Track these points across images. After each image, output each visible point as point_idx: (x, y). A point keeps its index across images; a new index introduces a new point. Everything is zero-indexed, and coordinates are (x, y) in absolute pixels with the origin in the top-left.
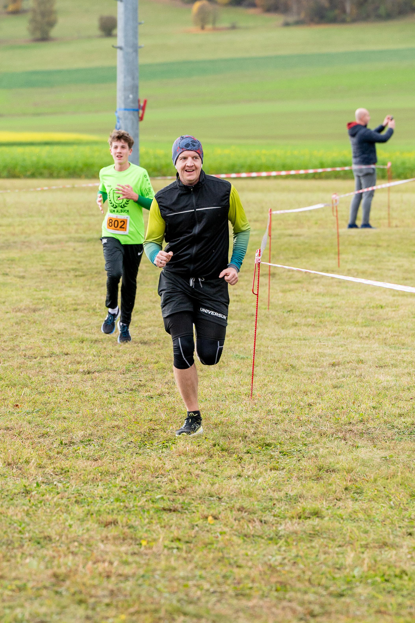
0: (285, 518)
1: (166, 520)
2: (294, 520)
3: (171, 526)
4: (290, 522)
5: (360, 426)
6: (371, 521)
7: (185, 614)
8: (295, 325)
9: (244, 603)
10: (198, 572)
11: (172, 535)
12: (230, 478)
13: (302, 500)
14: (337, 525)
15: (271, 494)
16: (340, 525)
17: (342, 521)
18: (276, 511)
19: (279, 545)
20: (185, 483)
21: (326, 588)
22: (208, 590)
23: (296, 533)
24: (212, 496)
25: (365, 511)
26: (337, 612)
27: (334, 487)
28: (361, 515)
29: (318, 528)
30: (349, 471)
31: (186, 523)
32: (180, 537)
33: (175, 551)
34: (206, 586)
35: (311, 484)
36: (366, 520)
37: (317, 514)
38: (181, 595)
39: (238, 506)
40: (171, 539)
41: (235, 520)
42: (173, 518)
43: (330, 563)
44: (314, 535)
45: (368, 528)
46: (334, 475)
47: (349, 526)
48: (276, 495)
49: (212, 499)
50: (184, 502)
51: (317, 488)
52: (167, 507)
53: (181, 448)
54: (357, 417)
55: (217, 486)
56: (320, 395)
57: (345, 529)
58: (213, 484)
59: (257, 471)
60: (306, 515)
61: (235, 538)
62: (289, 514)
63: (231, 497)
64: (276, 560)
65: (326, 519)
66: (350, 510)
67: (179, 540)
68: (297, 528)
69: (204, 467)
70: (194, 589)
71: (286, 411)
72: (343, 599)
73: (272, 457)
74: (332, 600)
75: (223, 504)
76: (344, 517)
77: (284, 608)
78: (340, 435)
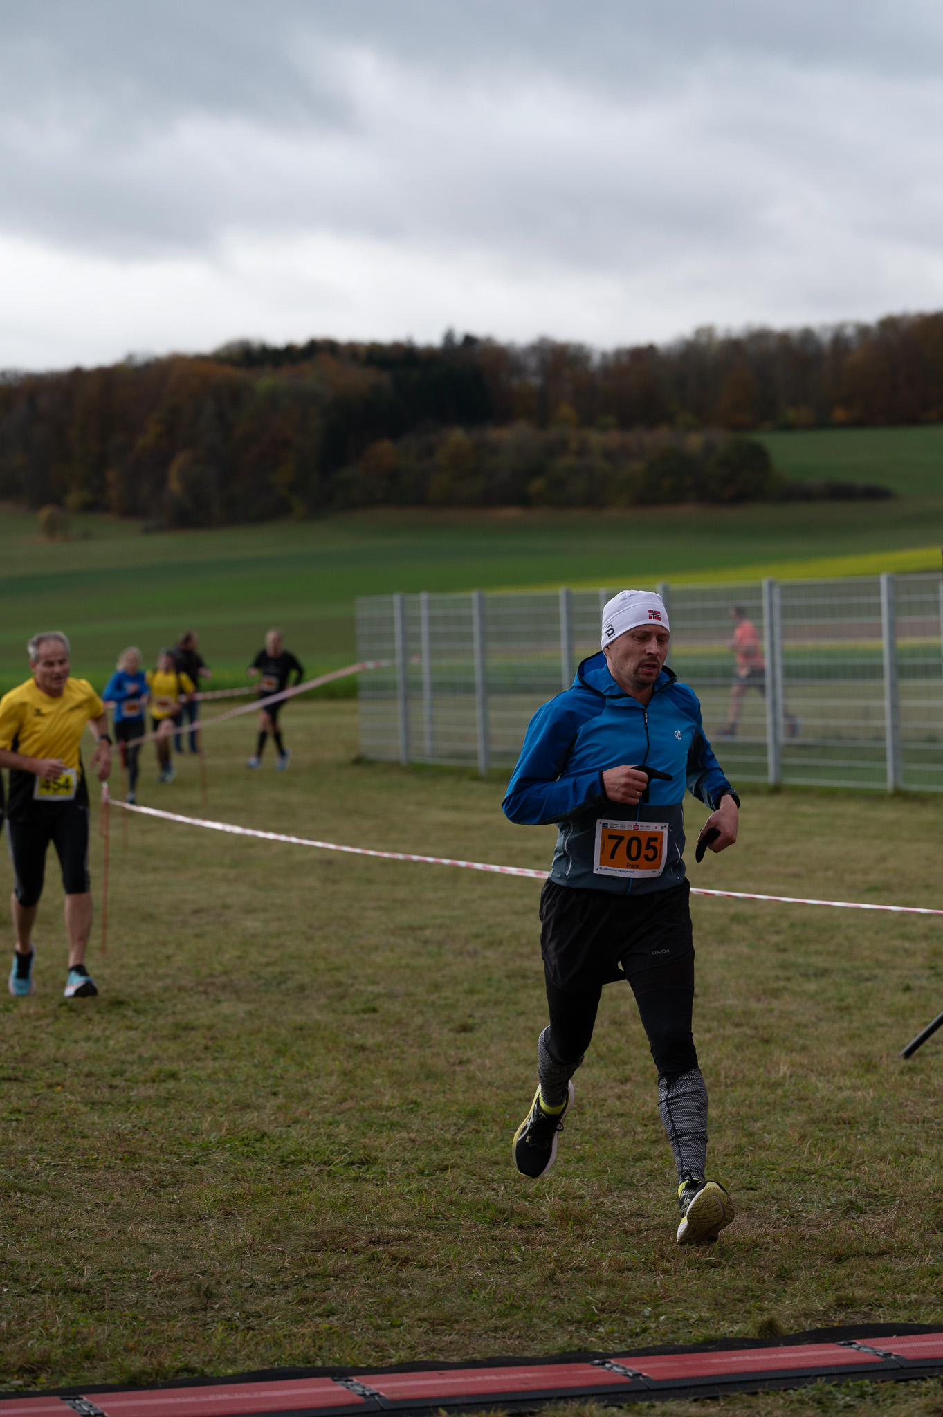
0: (137, 1082)
1: (6, 1090)
2: (148, 1085)
3: (10, 1097)
4: (143, 1088)
5: (223, 979)
6: (232, 1081)
7: (22, 1191)
8: (155, 869)
9: (88, 1175)
10: (38, 1146)
11: (11, 1106)
12: (76, 1042)
13: (156, 1062)
14: (195, 1087)
15: (123, 1057)
16: (198, 1088)
17: (200, 1083)
18: (128, 1075)
19: (130, 1111)
20: (26, 1049)
21: (179, 1156)
22: (48, 1164)
23: (149, 1098)
24: (57, 1062)
25: (226, 1071)
26: (190, 1180)
27: (192, 1046)
28: (221, 1076)
29: (173, 1092)
30: (210, 1028)
31: (29, 1093)
32: (19, 1108)
33: (14, 1123)
34: (47, 1159)
35: (167, 1044)
36: (226, 1081)
37: (173, 1076)
38: (18, 1171)
39: (86, 1069)
40: (10, 1110)
41: (82, 1086)
42: (14, 1088)
43: (185, 1129)
44: (168, 1099)
45: (229, 1089)
46: (193, 1033)
47: (208, 1088)
48: (129, 1058)
49: (57, 1065)
50: (25, 1071)
51: (173, 1048)
52: (6, 1076)
53: (24, 1010)
54: (218, 968)
55: (62, 1051)
56: (180, 946)
57: (203, 1091)
58: (59, 1048)
59: (108, 1033)
60: (162, 1078)
61: (82, 1108)
62: (142, 1078)
63: (78, 1062)
64: (125, 1128)
65: (183, 1081)
66: (209, 1071)
67: (19, 1111)
68: (151, 1092)
69: (50, 1029)
70: (34, 1163)
71: (141, 965)
72: (197, 1167)
73: (124, 1016)
74: (186, 1169)
75: (70, 1070)
76: (203, 1078)
77: (132, 1179)
78: (201, 988)
